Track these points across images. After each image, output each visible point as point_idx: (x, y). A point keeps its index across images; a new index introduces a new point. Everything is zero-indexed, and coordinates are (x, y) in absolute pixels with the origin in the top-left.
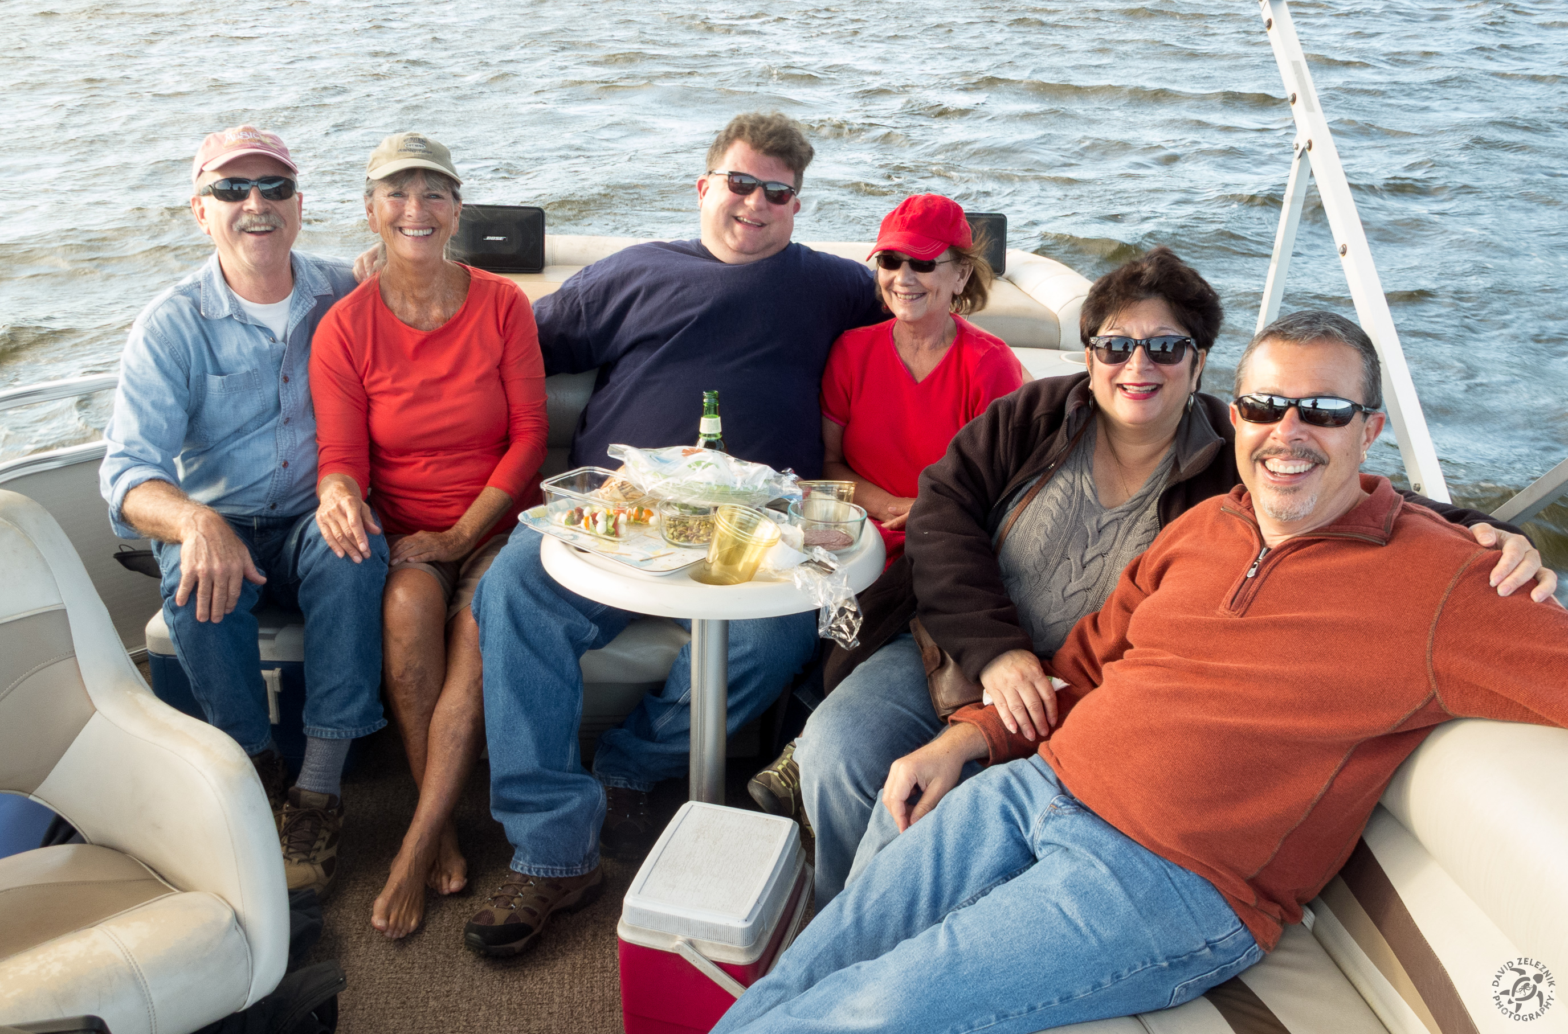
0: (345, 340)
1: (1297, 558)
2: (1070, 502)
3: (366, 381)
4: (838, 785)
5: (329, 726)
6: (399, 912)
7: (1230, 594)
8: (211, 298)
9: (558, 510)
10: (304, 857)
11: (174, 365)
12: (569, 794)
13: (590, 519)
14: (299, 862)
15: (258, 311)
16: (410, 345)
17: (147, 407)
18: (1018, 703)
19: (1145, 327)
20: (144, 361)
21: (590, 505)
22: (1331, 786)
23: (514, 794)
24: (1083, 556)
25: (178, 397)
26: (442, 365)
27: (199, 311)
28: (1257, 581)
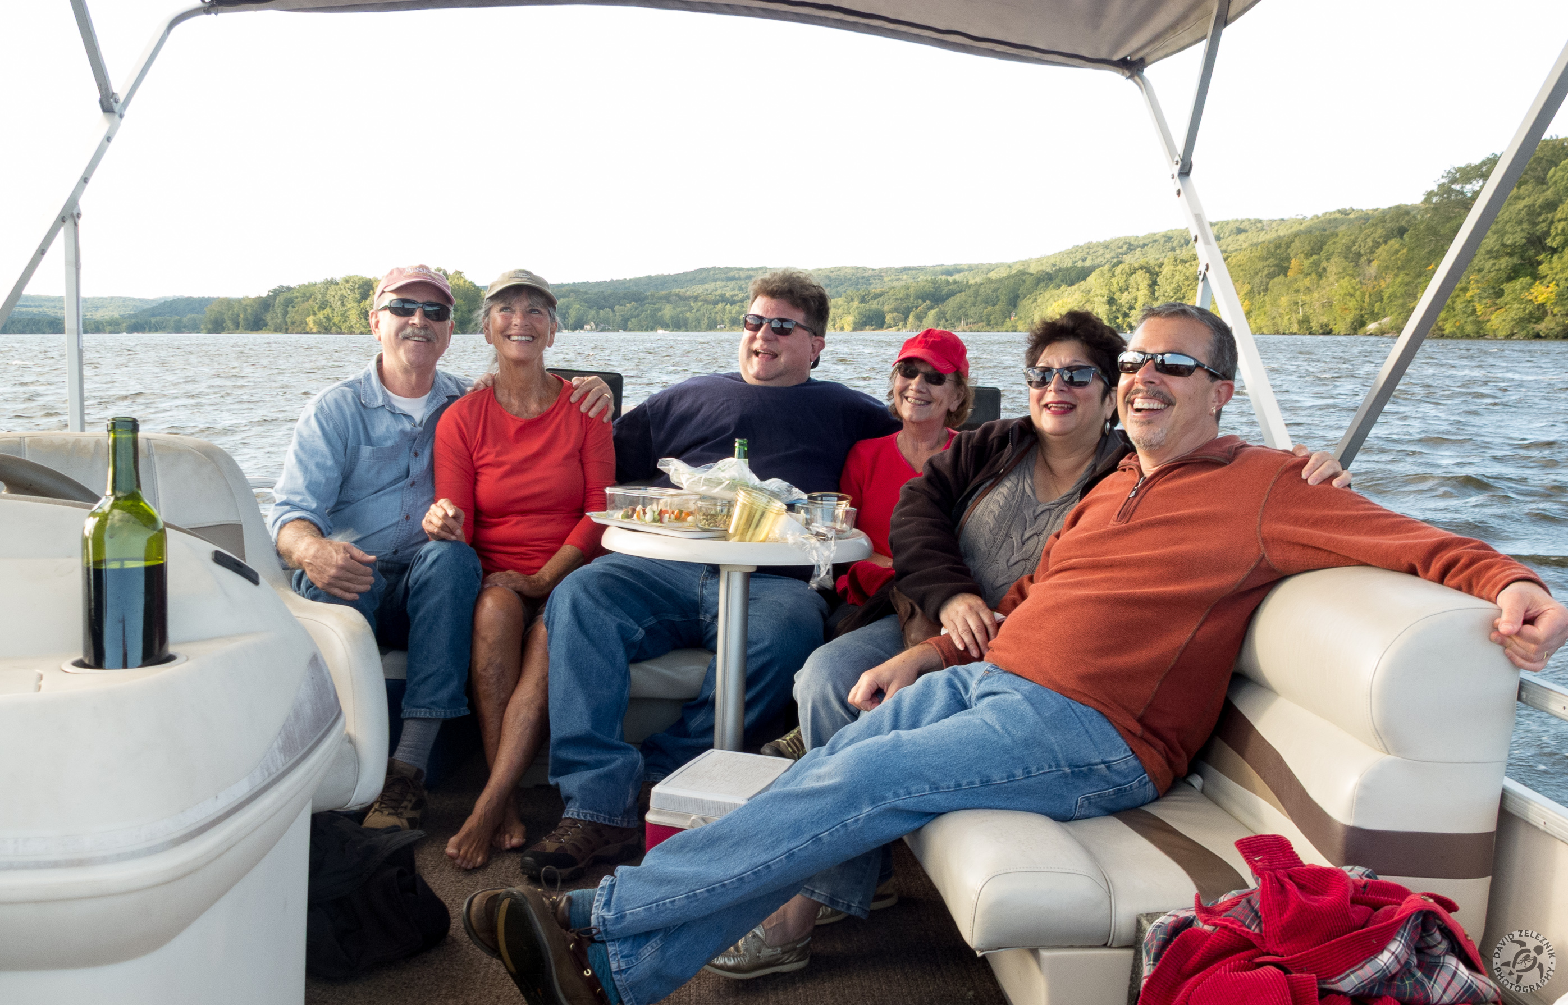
0: (463, 426)
1: (1166, 481)
2: (1014, 496)
3: (474, 458)
4: (826, 702)
5: (423, 707)
6: (469, 849)
7: (1117, 512)
8: (369, 392)
10: (392, 811)
11: (336, 435)
12: (614, 756)
13: (641, 512)
14: (389, 814)
15: (403, 404)
16: (512, 430)
17: (312, 467)
18: (966, 628)
19: (1063, 360)
20: (314, 432)
22: (1194, 636)
23: (569, 754)
24: (1022, 535)
25: (336, 462)
26: (534, 445)
27: (360, 399)
28: (1137, 499)
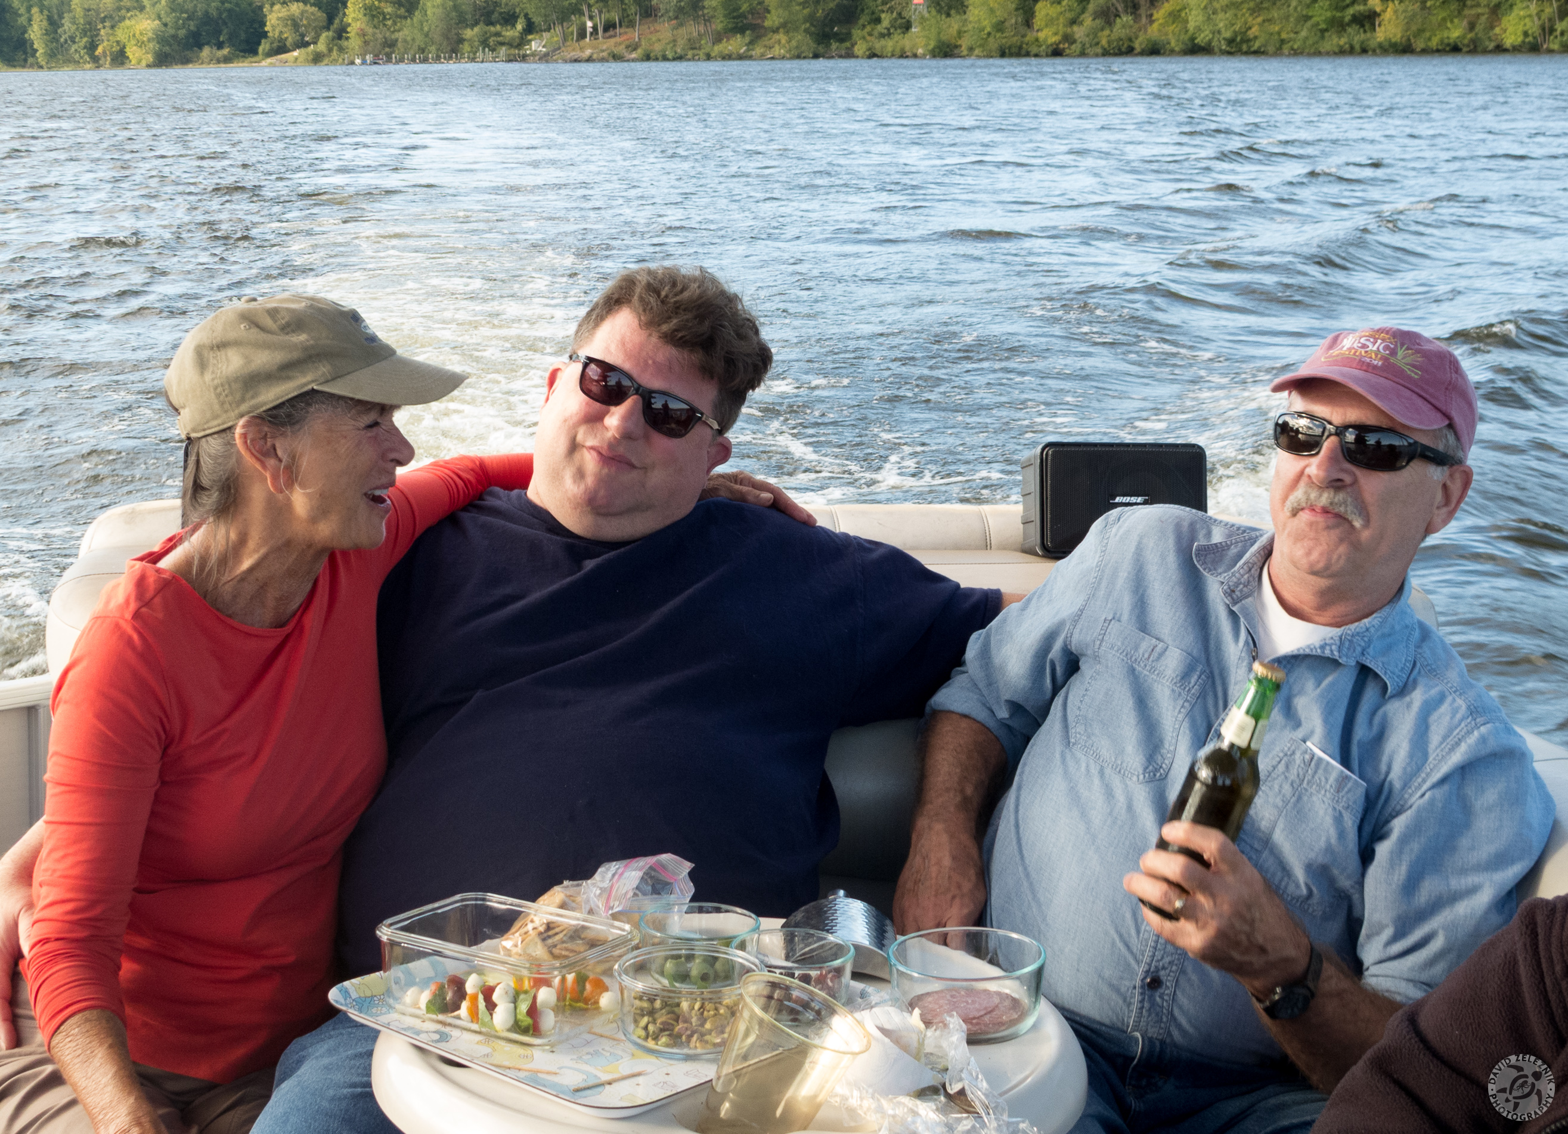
9: (410, 983)
13: (481, 997)
21: (480, 971)
